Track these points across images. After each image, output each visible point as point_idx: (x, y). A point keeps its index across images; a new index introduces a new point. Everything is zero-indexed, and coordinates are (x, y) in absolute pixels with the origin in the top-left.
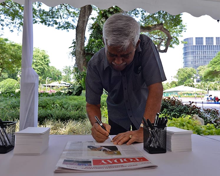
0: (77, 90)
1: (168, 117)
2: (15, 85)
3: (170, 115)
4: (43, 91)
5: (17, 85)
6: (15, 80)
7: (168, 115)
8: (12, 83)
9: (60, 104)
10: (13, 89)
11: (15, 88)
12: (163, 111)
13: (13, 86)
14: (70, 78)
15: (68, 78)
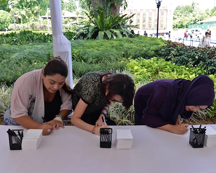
0: (92, 32)
1: (204, 72)
2: (8, 19)
3: (207, 69)
4: (43, 25)
5: (10, 18)
6: (6, 11)
7: (204, 69)
8: (3, 16)
9: (78, 54)
10: (6, 23)
11: (8, 22)
12: (199, 64)
13: (5, 20)
14: (75, 6)
15: (72, 6)
